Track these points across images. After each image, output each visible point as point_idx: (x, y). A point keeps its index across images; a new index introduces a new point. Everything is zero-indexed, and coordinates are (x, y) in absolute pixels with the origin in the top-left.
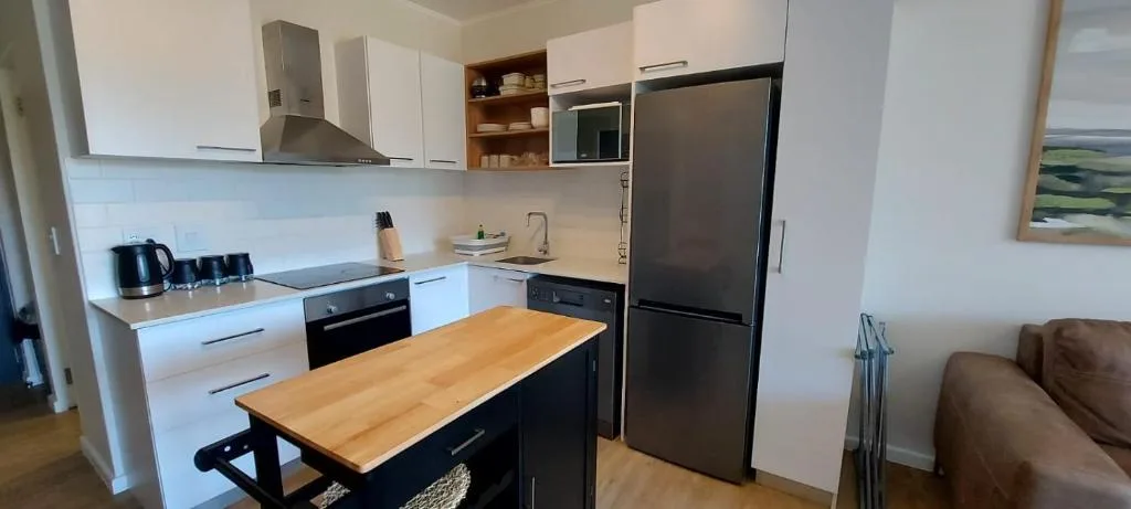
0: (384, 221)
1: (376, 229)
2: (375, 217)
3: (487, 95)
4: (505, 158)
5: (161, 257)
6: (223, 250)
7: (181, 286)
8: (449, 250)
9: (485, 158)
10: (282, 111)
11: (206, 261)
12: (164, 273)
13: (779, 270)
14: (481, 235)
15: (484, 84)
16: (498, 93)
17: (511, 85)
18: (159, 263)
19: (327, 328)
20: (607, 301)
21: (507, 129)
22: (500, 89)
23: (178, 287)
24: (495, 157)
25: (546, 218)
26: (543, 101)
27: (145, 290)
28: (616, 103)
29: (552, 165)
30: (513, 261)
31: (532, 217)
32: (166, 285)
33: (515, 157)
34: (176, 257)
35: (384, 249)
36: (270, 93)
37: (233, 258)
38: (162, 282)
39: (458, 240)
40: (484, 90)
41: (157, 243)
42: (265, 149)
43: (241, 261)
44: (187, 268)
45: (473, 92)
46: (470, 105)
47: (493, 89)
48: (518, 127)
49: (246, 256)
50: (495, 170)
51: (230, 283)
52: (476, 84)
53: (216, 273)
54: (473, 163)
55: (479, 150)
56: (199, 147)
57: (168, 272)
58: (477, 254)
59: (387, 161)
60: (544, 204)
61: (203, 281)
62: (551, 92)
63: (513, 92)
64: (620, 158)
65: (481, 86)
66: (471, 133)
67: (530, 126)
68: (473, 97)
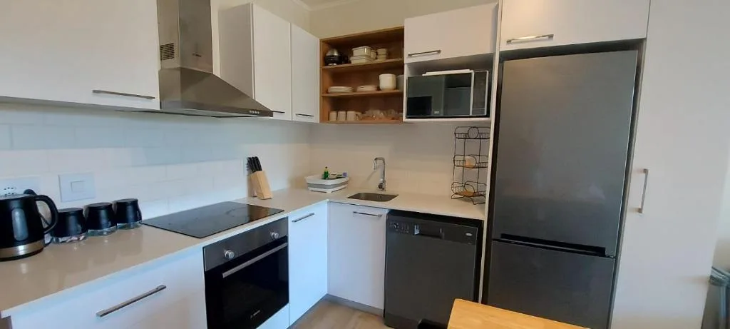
0: (254, 164)
1: (246, 172)
2: (246, 162)
3: (338, 63)
4: (351, 114)
5: (43, 209)
6: (111, 197)
7: (64, 239)
8: (304, 188)
9: (333, 114)
10: (175, 63)
11: (94, 210)
12: (45, 226)
13: (640, 211)
14: (326, 176)
15: (336, 54)
16: (350, 62)
17: (361, 56)
18: (39, 216)
19: (225, 274)
20: (468, 234)
21: (354, 91)
22: (351, 59)
23: (61, 240)
24: (342, 113)
25: (384, 162)
26: (397, 69)
27: (22, 249)
28: (472, 71)
29: (405, 119)
30: (357, 197)
31: (378, 161)
32: (47, 239)
33: (359, 114)
34: (61, 206)
35: (254, 188)
36: (161, 47)
37: (122, 206)
38: (43, 237)
39: (310, 180)
40: (336, 59)
41: (38, 194)
42: (163, 97)
43: (130, 209)
44: (72, 220)
45: (326, 60)
46: (323, 71)
47: (344, 58)
48: (368, 89)
49: (135, 203)
50: (343, 123)
51: (118, 230)
52: (329, 54)
53: (104, 221)
54: (325, 118)
55: (328, 107)
56: (94, 91)
57: (50, 226)
58: (329, 191)
59: (270, 113)
60: (383, 150)
61: (89, 231)
62: (407, 60)
63: (363, 61)
64: (471, 115)
65: (334, 56)
66: (323, 93)
67: (379, 89)
68: (327, 64)
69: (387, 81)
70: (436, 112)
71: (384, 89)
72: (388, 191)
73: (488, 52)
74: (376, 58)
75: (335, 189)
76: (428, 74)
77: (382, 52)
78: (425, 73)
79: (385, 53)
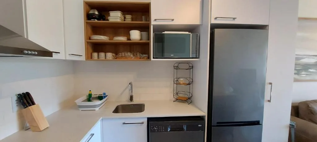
0: (25, 100)
3: (98, 19)
4: (110, 55)
9: (95, 55)
15: (97, 13)
16: (108, 20)
17: (115, 17)
20: (200, 125)
22: (109, 18)
24: (102, 55)
25: (132, 84)
26: (145, 28)
28: (190, 33)
29: (152, 59)
33: (114, 54)
40: (97, 17)
45: (89, 17)
46: (87, 24)
47: (103, 17)
48: (122, 39)
52: (91, 13)
54: (89, 57)
55: (91, 49)
63: (119, 20)
64: (191, 57)
65: (95, 14)
66: (87, 39)
67: (129, 39)
68: (90, 19)
69: (135, 35)
70: (172, 55)
71: (133, 40)
72: (136, 101)
73: (199, 24)
74: (124, 20)
75: (100, 107)
76: (166, 32)
77: (129, 17)
78: (164, 32)
79: (130, 18)
